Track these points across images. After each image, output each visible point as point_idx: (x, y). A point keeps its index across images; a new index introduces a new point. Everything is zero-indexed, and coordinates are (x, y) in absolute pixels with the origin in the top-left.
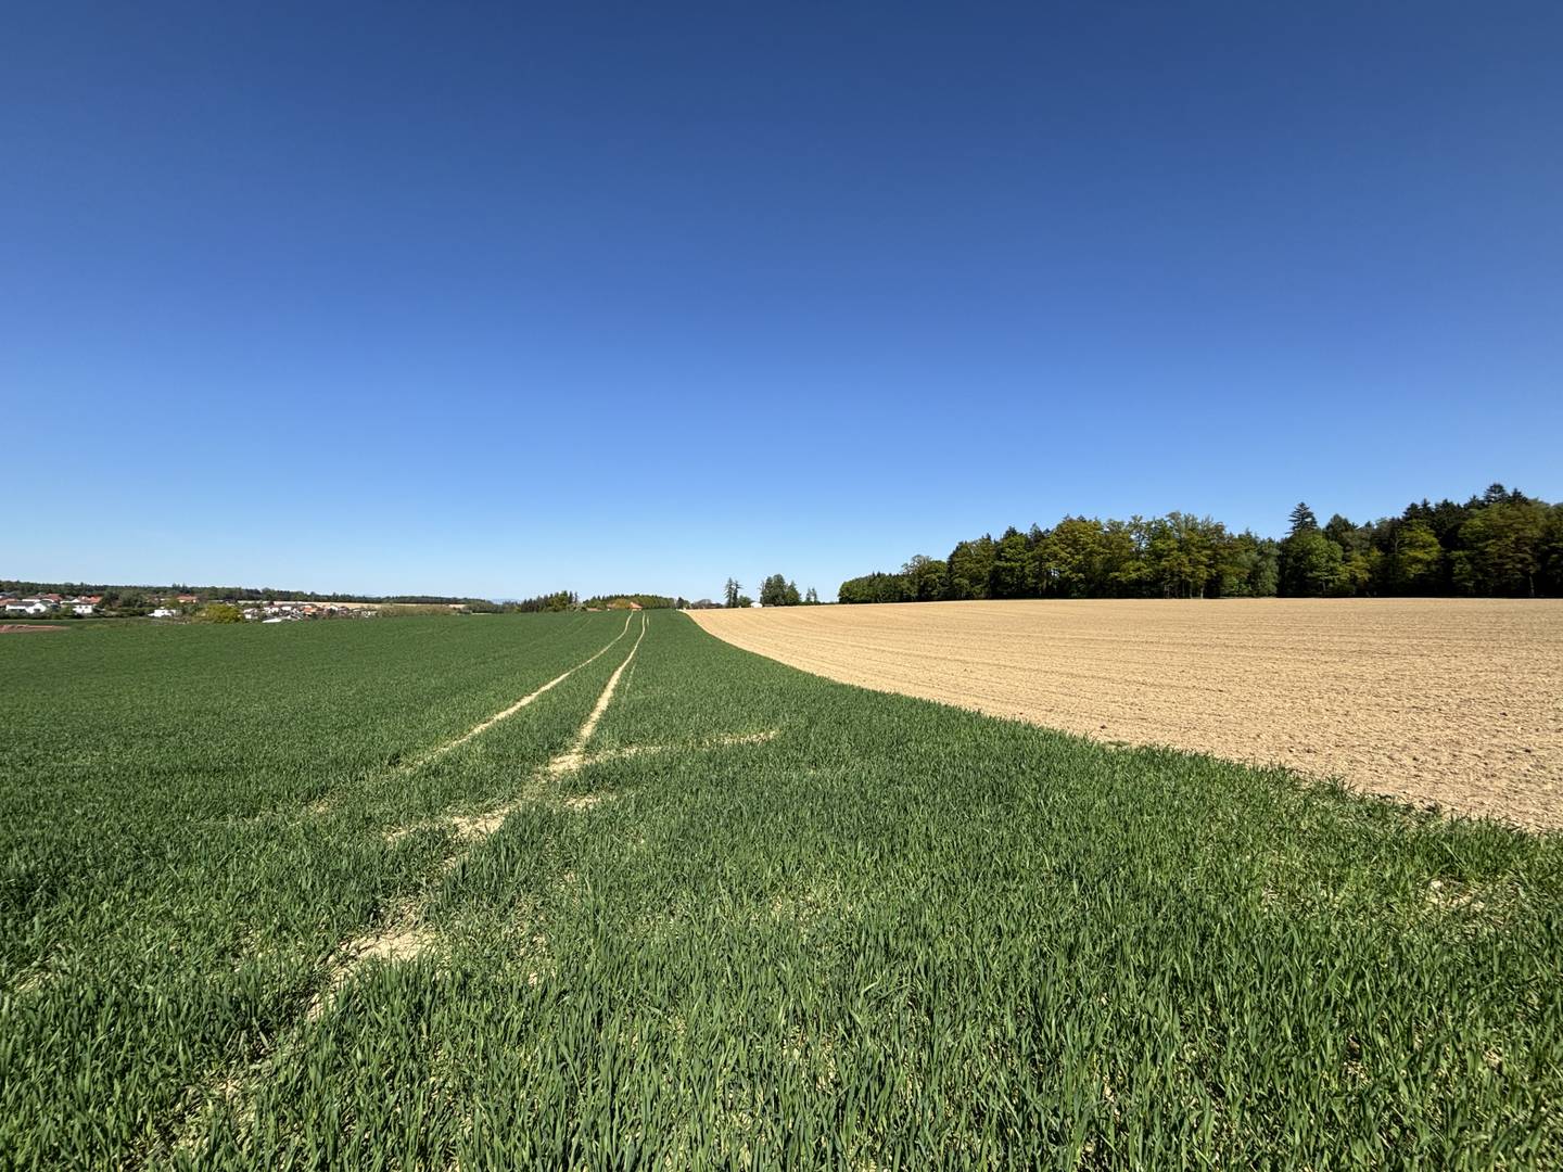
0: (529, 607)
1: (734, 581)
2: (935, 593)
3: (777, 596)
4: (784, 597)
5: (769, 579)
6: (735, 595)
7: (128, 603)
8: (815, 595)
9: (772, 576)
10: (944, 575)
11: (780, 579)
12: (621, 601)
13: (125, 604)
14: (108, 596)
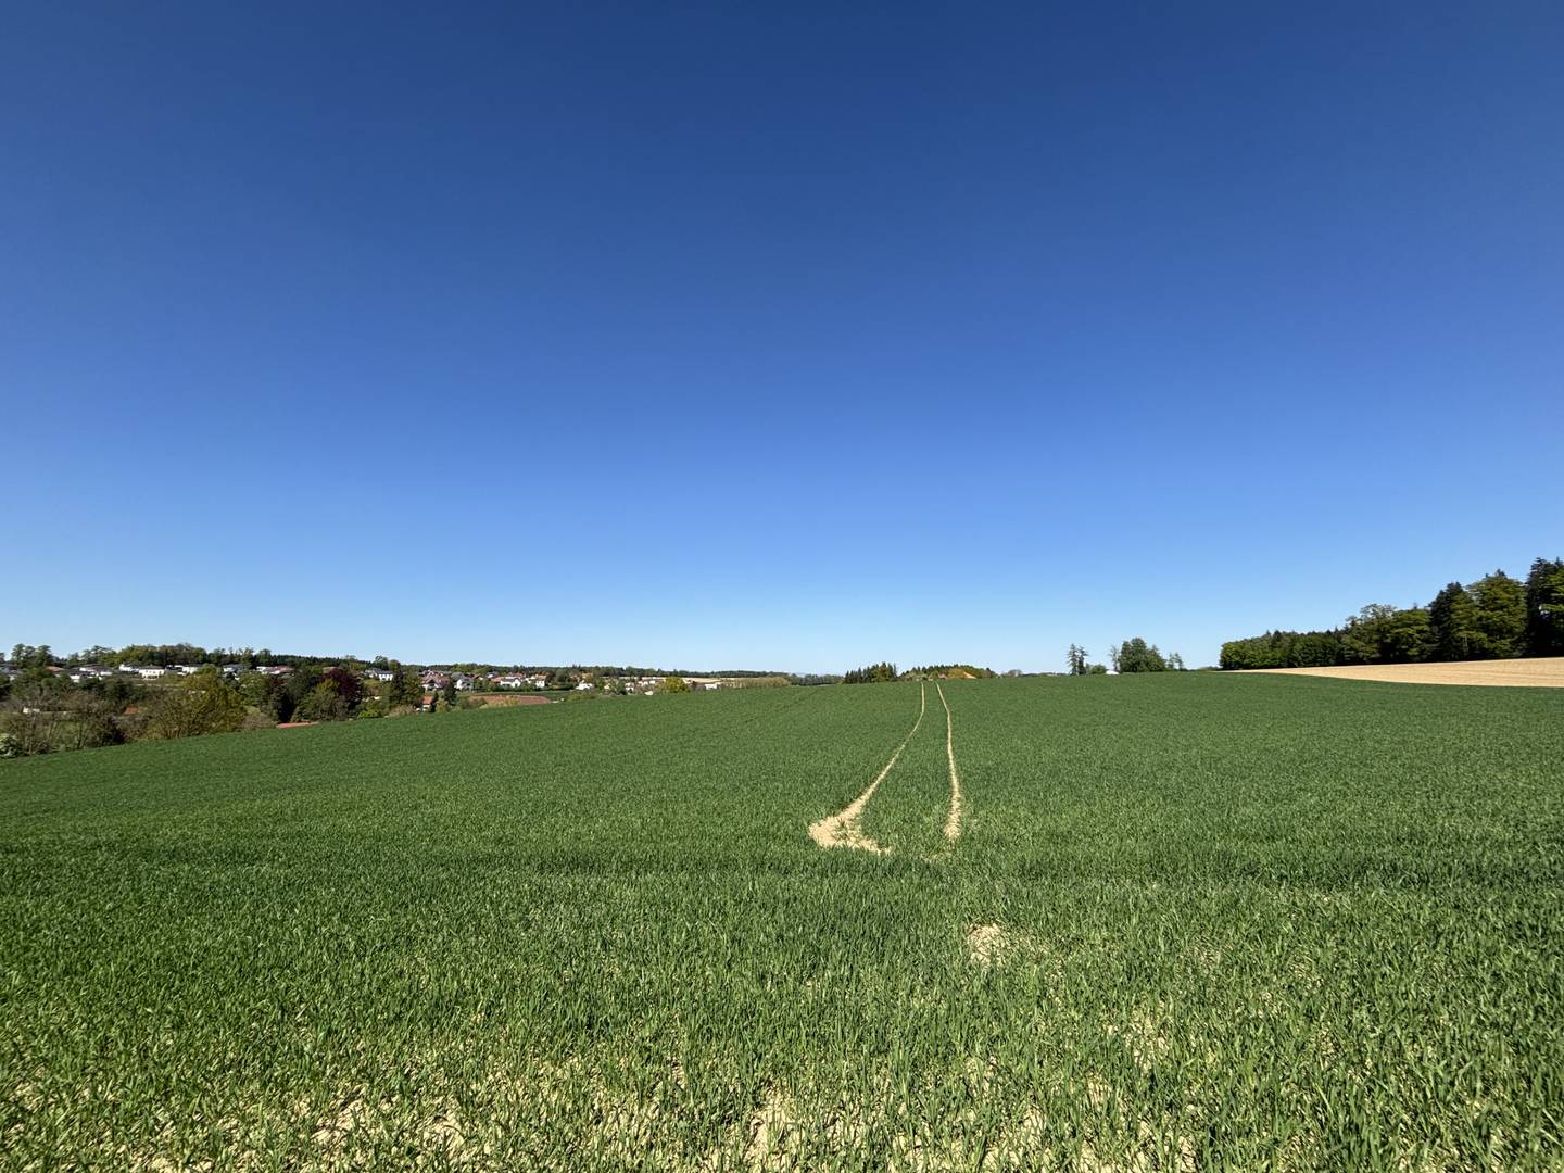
0: (852, 678)
1: (1078, 647)
2: (1414, 652)
3: (1139, 663)
4: (1147, 664)
5: (1125, 644)
6: (1081, 662)
7: (561, 680)
8: (1180, 662)
9: (1129, 640)
10: (1426, 628)
11: (1139, 644)
12: (955, 670)
13: (562, 680)
14: (551, 674)
